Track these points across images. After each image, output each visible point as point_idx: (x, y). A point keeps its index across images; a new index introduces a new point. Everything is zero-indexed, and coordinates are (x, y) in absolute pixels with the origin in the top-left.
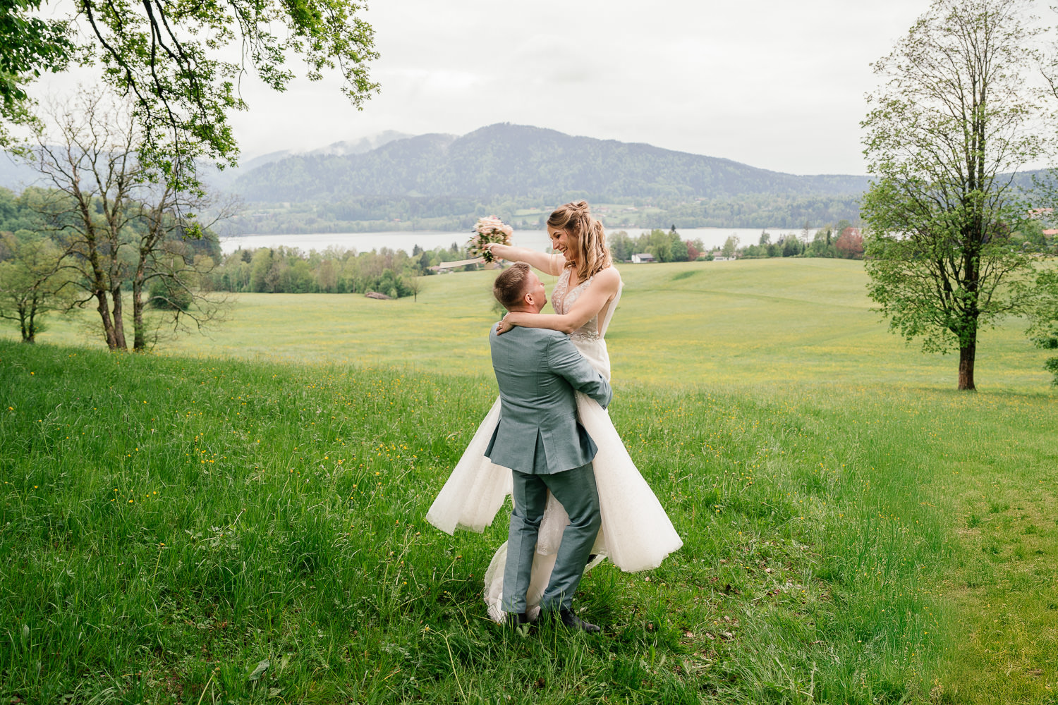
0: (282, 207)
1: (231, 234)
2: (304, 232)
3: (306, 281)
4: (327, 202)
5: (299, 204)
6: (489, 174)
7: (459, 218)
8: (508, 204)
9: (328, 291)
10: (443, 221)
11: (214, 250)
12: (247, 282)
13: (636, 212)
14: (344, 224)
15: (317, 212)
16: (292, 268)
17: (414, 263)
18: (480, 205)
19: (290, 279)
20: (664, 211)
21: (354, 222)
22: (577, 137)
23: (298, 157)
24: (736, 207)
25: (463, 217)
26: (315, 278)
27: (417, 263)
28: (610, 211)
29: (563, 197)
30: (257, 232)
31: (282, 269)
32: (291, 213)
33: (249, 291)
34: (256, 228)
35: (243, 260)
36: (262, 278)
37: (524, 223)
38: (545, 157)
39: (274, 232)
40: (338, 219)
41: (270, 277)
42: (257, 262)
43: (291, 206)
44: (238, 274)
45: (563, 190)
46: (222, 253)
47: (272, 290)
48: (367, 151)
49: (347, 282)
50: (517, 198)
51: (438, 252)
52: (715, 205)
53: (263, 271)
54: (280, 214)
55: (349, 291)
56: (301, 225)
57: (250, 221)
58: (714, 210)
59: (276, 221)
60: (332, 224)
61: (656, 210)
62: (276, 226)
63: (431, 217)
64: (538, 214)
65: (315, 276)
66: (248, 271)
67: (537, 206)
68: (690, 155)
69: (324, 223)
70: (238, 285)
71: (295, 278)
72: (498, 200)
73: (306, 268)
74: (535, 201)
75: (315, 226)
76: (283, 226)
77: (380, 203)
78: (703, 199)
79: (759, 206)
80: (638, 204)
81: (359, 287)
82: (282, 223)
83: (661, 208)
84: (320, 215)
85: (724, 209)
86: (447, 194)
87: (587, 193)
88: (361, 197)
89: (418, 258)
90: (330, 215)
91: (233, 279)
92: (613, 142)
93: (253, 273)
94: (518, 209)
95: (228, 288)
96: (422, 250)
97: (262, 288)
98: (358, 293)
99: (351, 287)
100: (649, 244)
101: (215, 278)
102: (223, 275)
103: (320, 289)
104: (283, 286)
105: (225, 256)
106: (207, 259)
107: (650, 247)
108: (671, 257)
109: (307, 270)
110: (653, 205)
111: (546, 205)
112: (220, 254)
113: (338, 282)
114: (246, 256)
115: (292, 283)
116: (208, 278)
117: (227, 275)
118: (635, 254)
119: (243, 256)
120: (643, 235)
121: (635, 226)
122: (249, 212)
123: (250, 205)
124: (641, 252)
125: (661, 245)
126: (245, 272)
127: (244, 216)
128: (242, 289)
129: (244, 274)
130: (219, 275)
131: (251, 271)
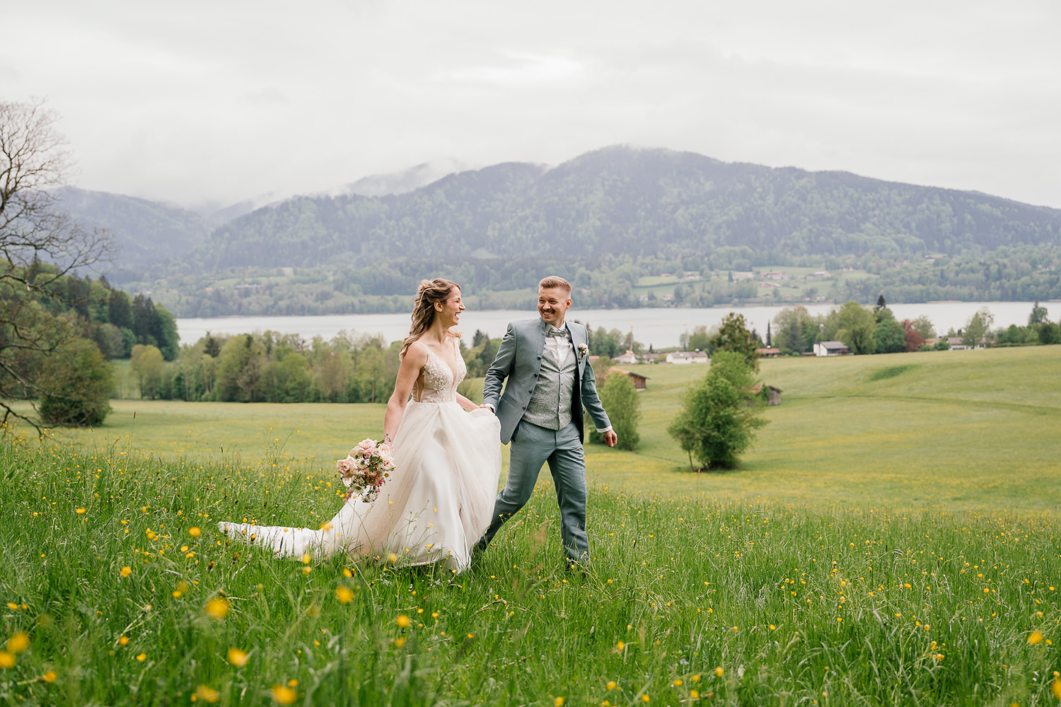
0: (281, 274)
1: (195, 312)
2: (312, 312)
3: (300, 384)
4: (351, 266)
5: (306, 270)
6: (598, 223)
8: (627, 268)
9: (334, 399)
11: (167, 337)
12: (210, 386)
13: (828, 279)
14: (374, 300)
15: (334, 281)
16: (279, 365)
18: (583, 270)
19: (276, 381)
20: (874, 277)
21: (389, 298)
22: (735, 164)
23: (307, 198)
24: (994, 268)
26: (313, 380)
27: (477, 357)
28: (786, 278)
29: (712, 256)
30: (242, 312)
31: (264, 365)
32: (294, 282)
33: (213, 400)
34: (240, 306)
35: (206, 352)
36: (234, 379)
37: (651, 297)
38: (684, 196)
39: (267, 312)
40: (365, 293)
41: (245, 378)
42: (225, 355)
43: (295, 273)
44: (198, 373)
45: (713, 246)
46: (181, 343)
47: (247, 398)
48: (412, 189)
49: (362, 385)
50: (640, 259)
52: (959, 265)
53: (236, 369)
54: (277, 285)
55: (366, 399)
56: (310, 302)
57: (232, 296)
58: (957, 274)
59: (271, 295)
60: (356, 301)
61: (861, 275)
62: (271, 303)
63: (508, 289)
64: (673, 284)
65: (314, 375)
66: (212, 368)
67: (671, 272)
68: (916, 188)
69: (342, 299)
70: (197, 390)
71: (282, 380)
72: (611, 263)
73: (301, 364)
74: (669, 263)
75: (330, 303)
76: (282, 304)
78: (939, 256)
79: (1034, 265)
80: (832, 266)
81: (381, 394)
82: (281, 298)
83: (869, 271)
84: (339, 287)
85: (972, 271)
86: (533, 254)
87: (750, 251)
88: (401, 260)
89: (479, 350)
90: (354, 286)
91: (191, 382)
92: (792, 170)
93: (219, 372)
94: (641, 275)
95: (182, 396)
96: (487, 337)
97: (232, 395)
98: (380, 402)
99: (368, 393)
100: (841, 326)
101: (163, 381)
102: (176, 375)
103: (321, 396)
104: (265, 393)
105: (185, 347)
106: (153, 351)
107: (842, 331)
108: (875, 346)
109: (303, 368)
110: (856, 268)
111: (686, 270)
112: (177, 346)
113: (349, 385)
114: (212, 346)
115: (278, 388)
116: (154, 380)
117: (181, 374)
118: (819, 342)
119: (207, 346)
120: (834, 312)
121: (826, 301)
122: (231, 282)
123: (233, 271)
124: (829, 338)
125: (857, 328)
126: (208, 370)
127: (222, 288)
128: (203, 397)
129: (207, 373)
130: (169, 377)
131: (217, 369)
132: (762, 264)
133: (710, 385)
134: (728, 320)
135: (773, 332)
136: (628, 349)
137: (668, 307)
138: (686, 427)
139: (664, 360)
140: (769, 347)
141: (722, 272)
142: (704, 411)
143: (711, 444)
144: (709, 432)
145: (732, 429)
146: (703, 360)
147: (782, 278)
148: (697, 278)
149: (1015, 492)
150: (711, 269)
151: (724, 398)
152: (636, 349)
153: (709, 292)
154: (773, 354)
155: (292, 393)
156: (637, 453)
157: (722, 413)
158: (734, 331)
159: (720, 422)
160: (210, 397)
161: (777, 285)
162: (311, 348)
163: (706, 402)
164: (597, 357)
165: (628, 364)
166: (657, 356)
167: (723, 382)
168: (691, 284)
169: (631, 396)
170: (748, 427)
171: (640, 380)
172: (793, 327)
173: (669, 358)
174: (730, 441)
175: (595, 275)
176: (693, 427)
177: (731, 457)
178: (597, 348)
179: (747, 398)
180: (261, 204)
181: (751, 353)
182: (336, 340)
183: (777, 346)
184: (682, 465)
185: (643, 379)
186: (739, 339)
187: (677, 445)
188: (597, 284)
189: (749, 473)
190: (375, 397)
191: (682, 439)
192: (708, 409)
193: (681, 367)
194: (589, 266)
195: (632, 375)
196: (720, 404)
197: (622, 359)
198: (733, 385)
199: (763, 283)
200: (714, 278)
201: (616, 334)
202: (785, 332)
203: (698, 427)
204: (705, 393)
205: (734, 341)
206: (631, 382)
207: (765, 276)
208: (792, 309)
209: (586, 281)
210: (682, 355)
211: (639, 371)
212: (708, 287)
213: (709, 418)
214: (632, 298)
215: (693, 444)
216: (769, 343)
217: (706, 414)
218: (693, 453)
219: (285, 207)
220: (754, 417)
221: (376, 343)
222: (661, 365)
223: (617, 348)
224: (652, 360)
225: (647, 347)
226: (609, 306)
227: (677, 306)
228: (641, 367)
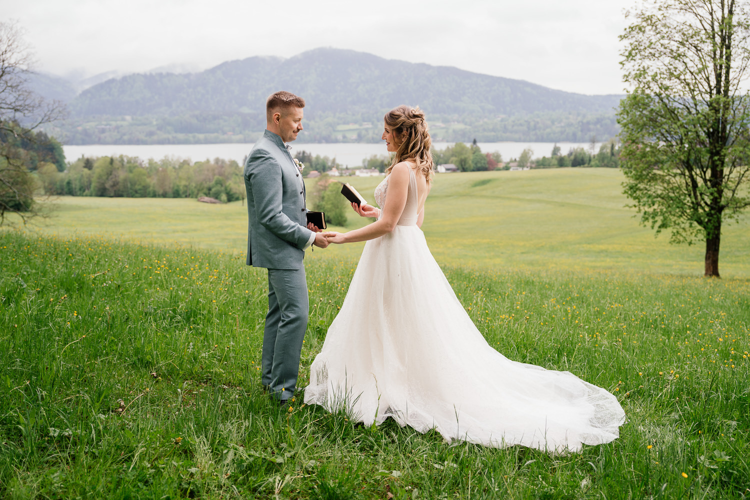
0: (124, 120)
2: (144, 143)
3: (144, 187)
4: (166, 116)
5: (139, 118)
8: (330, 119)
9: (164, 195)
11: (58, 157)
12: (89, 187)
13: (443, 128)
14: (181, 136)
15: (157, 125)
16: (131, 175)
19: (129, 185)
20: (468, 127)
21: (190, 135)
22: (392, 61)
23: (138, 74)
24: (532, 124)
26: (152, 184)
29: (379, 114)
30: (100, 142)
31: (122, 175)
32: (132, 125)
33: (91, 196)
34: (100, 139)
35: (85, 167)
36: (103, 184)
37: (344, 137)
38: (363, 78)
39: (116, 142)
40: (176, 132)
41: (110, 183)
42: (97, 170)
43: (133, 119)
44: (80, 180)
45: (379, 108)
46: (66, 161)
47: (112, 194)
48: (203, 70)
49: (181, 188)
50: (337, 115)
52: (514, 122)
53: (104, 178)
54: (122, 126)
55: (184, 196)
56: (142, 137)
57: (94, 133)
58: (513, 126)
59: (118, 132)
60: (170, 137)
61: (461, 126)
62: (119, 137)
64: (357, 129)
65: (152, 182)
66: (89, 177)
67: (355, 122)
68: (492, 77)
69: (163, 136)
70: (80, 189)
71: (133, 184)
72: (321, 116)
73: (144, 175)
74: (354, 118)
75: (155, 138)
76: (126, 138)
77: (215, 118)
78: (503, 116)
79: (553, 122)
80: (445, 121)
81: (193, 192)
82: (124, 134)
83: (466, 124)
84: (160, 128)
85: (521, 125)
88: (197, 112)
90: (169, 128)
91: (76, 185)
92: (424, 65)
93: (94, 179)
94: (338, 124)
95: (71, 192)
97: (102, 192)
98: (192, 197)
99: (185, 192)
100: (453, 155)
101: (58, 183)
102: (67, 181)
103: (157, 194)
104: (123, 192)
105: (69, 163)
106: (51, 167)
107: (454, 159)
108: (472, 168)
109: (145, 177)
110: (459, 122)
111: (364, 121)
112: (64, 162)
113: (173, 188)
114: (88, 164)
115: (131, 189)
116: (52, 183)
117: (70, 180)
118: (441, 164)
119: (85, 164)
120: (448, 148)
121: (442, 141)
122: (93, 124)
123: (94, 117)
124: (446, 163)
125: (463, 157)
126: (87, 178)
127: (88, 127)
128: (84, 194)
129: (86, 180)
130: (62, 181)
131: (93, 177)
136: (334, 167)
137: (354, 142)
139: (354, 174)
146: (376, 174)
148: (370, 126)
149: (552, 249)
150: (378, 121)
152: (338, 168)
153: (377, 135)
155: (139, 192)
160: (89, 194)
162: (147, 165)
164: (316, 172)
165: (335, 176)
166: (350, 171)
168: (367, 130)
173: (358, 173)
175: (312, 123)
178: (316, 167)
180: (111, 77)
182: (163, 161)
190: (189, 195)
193: (365, 179)
197: (330, 173)
201: (326, 159)
210: (364, 171)
211: (342, 180)
214: (333, 137)
219: (125, 79)
221: (186, 163)
222: (353, 177)
223: (327, 166)
224: (348, 174)
225: (344, 167)
226: (320, 142)
227: (359, 142)
228: (342, 178)
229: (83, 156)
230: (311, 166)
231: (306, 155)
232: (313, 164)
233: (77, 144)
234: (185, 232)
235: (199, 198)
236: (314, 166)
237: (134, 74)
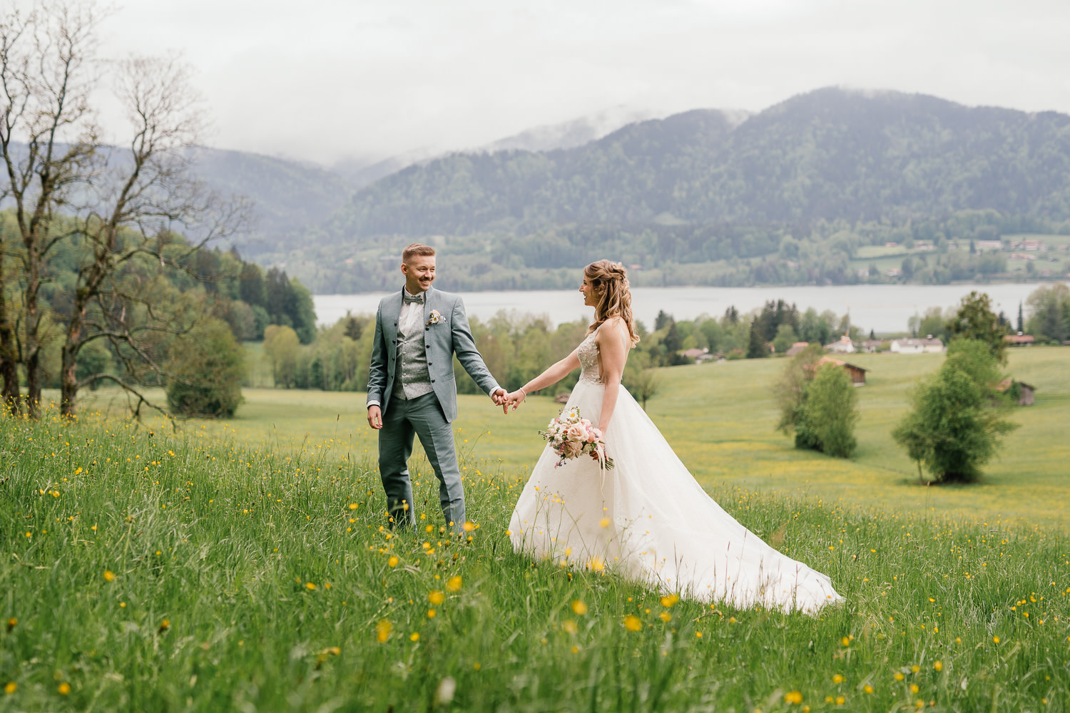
1: (334, 288)
2: (467, 287)
4: (512, 234)
5: (460, 239)
6: (808, 182)
7: (748, 264)
8: (843, 235)
10: (719, 268)
11: (303, 316)
12: (351, 374)
14: (538, 274)
15: (492, 252)
17: (654, 342)
18: (788, 238)
21: (556, 271)
22: (979, 109)
23: (461, 155)
25: (756, 261)
27: (660, 343)
28: (1043, 249)
29: (950, 222)
32: (446, 253)
33: (355, 390)
34: (384, 280)
35: (347, 334)
37: (873, 271)
38: (915, 148)
40: (528, 266)
43: (447, 242)
44: (337, 359)
45: (951, 209)
46: (318, 323)
48: (584, 142)
50: (859, 225)
51: (699, 325)
56: (464, 276)
57: (375, 269)
60: (517, 275)
63: (697, 261)
64: (900, 256)
66: (353, 353)
67: (898, 240)
69: (503, 273)
70: (336, 378)
72: (823, 229)
74: (895, 230)
75: (487, 277)
77: (605, 236)
84: (497, 259)
86: (729, 219)
87: (997, 215)
88: (570, 226)
89: (662, 334)
90: (515, 258)
91: (329, 370)
92: (1051, 115)
93: (361, 358)
94: (861, 245)
95: (320, 384)
96: (671, 319)
101: (298, 366)
102: (313, 361)
105: (323, 328)
106: (287, 333)
111: (917, 237)
112: (314, 326)
114: (353, 328)
116: (288, 365)
117: (319, 360)
119: (348, 327)
122: (374, 253)
123: (376, 240)
126: (349, 355)
127: (364, 259)
128: (343, 386)
129: (347, 359)
130: (305, 362)
131: (359, 354)
132: (1012, 231)
133: (946, 380)
134: (969, 300)
135: (1025, 316)
136: (844, 334)
137: (894, 283)
138: (915, 431)
139: (888, 349)
140: (1020, 333)
141: (961, 242)
142: (938, 412)
143: (946, 452)
144: (943, 437)
145: (972, 435)
146: (937, 349)
147: (1038, 249)
148: (931, 248)
150: (949, 236)
151: (963, 395)
152: (854, 335)
153: (945, 266)
154: (1025, 343)
156: (854, 461)
157: (960, 415)
158: (976, 314)
159: (958, 426)
160: (351, 386)
161: (1032, 257)
163: (941, 401)
164: (805, 345)
165: (844, 352)
166: (879, 344)
167: (962, 377)
168: (922, 256)
169: (847, 393)
170: (992, 432)
171: (859, 372)
172: (1052, 309)
173: (895, 346)
174: (970, 448)
175: (804, 244)
176: (924, 431)
177: (970, 468)
178: (806, 334)
179: (991, 397)
180: (409, 162)
181: (997, 341)
182: (494, 321)
183: (1030, 333)
184: (909, 477)
185: (862, 371)
186: (983, 324)
187: (903, 453)
188: (805, 256)
189: (993, 488)
191: (910, 445)
192: (943, 409)
193: (910, 358)
194: (797, 234)
195: (848, 366)
196: (958, 404)
197: (836, 346)
198: (975, 380)
199: (1014, 255)
200: (952, 248)
201: (829, 317)
202: (1041, 316)
203: (930, 431)
204: (939, 390)
205: (975, 326)
206: (847, 375)
207: (1017, 246)
208: (1050, 286)
209: (792, 252)
210: (911, 342)
211: (858, 361)
212: (944, 259)
213: (944, 421)
214: (849, 272)
215: (923, 452)
216: (1020, 329)
217: (940, 416)
218: (923, 463)
219: (435, 165)
220: (1000, 419)
221: (541, 325)
222: (884, 355)
223: (830, 333)
224: (873, 348)
225: (867, 332)
226: (820, 283)
227: (904, 283)
228: (860, 357)
229: (349, 313)
230: (796, 331)
231: (785, 308)
232: (801, 327)
233: (344, 292)
234: (516, 462)
235: (558, 396)
236: (802, 333)
237: (453, 155)
